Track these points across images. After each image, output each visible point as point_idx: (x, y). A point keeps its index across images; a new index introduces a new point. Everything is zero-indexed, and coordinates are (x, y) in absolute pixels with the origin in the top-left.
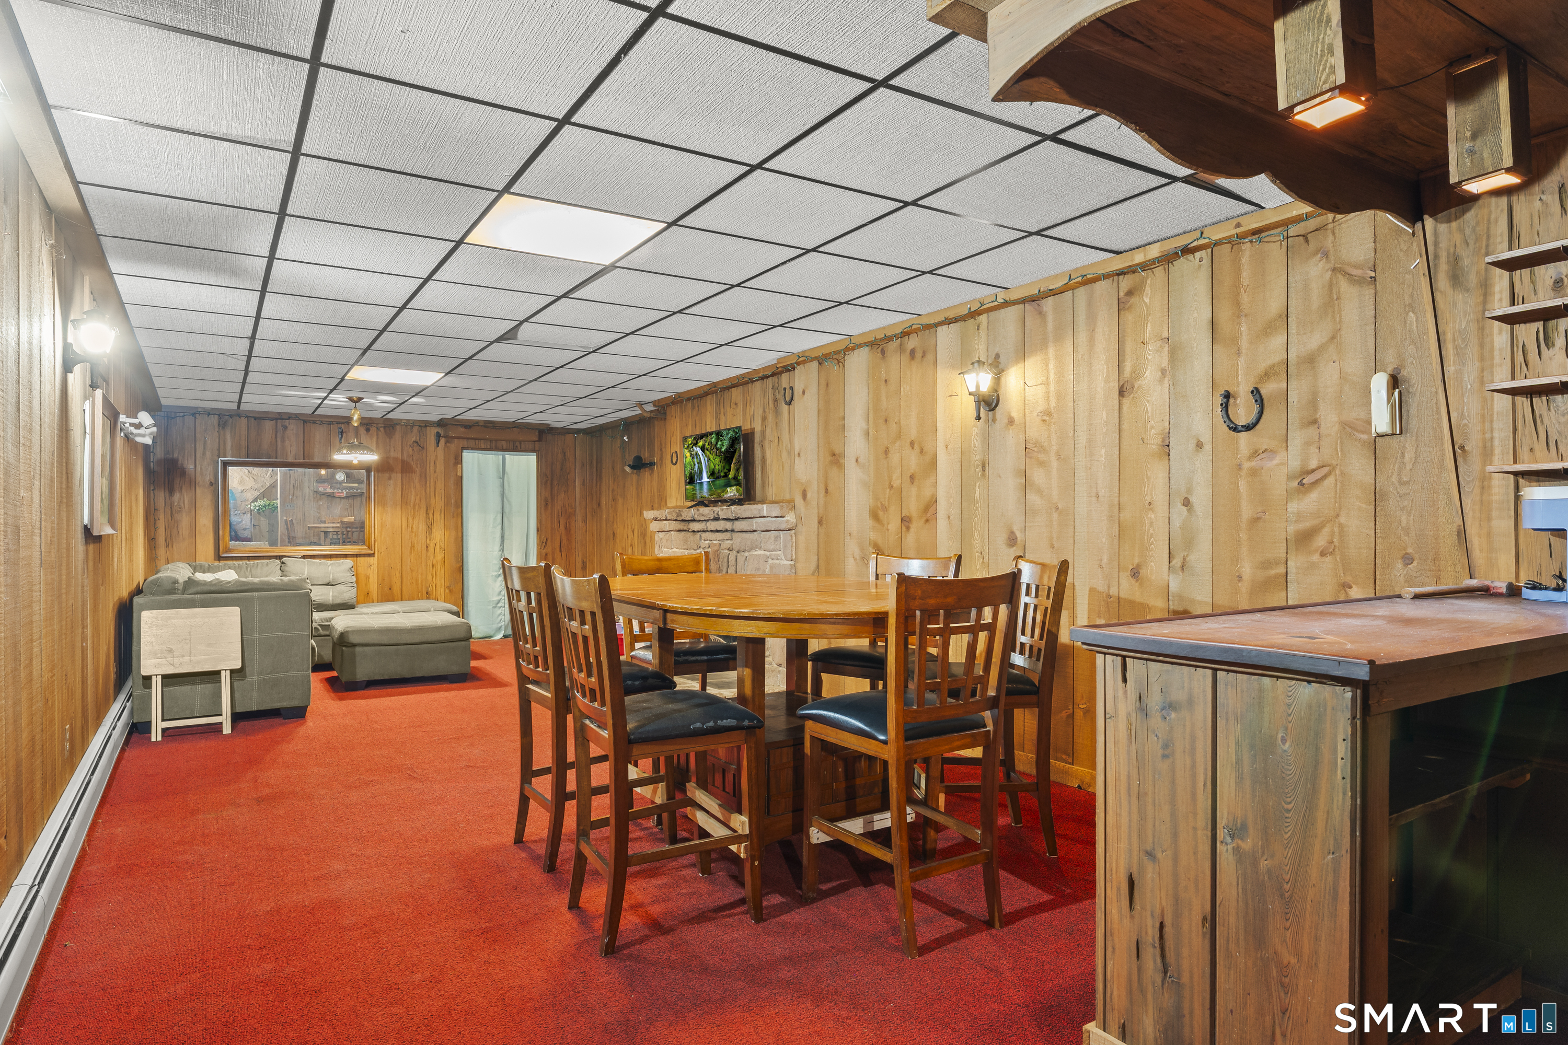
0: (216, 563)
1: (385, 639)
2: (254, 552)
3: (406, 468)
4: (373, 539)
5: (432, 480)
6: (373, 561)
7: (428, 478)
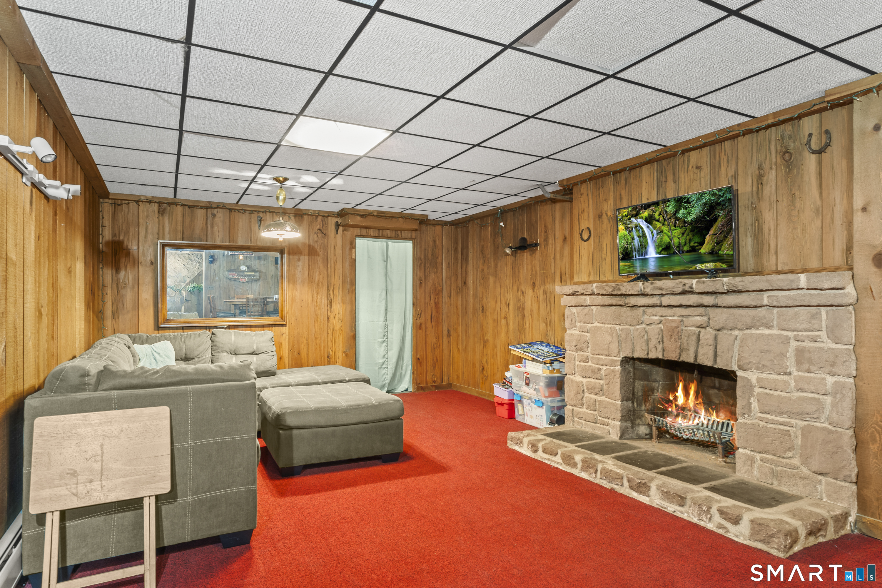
0: (156, 334)
1: (322, 421)
2: (188, 323)
3: (312, 252)
4: (285, 312)
5: (332, 262)
6: (285, 330)
7: (329, 261)
